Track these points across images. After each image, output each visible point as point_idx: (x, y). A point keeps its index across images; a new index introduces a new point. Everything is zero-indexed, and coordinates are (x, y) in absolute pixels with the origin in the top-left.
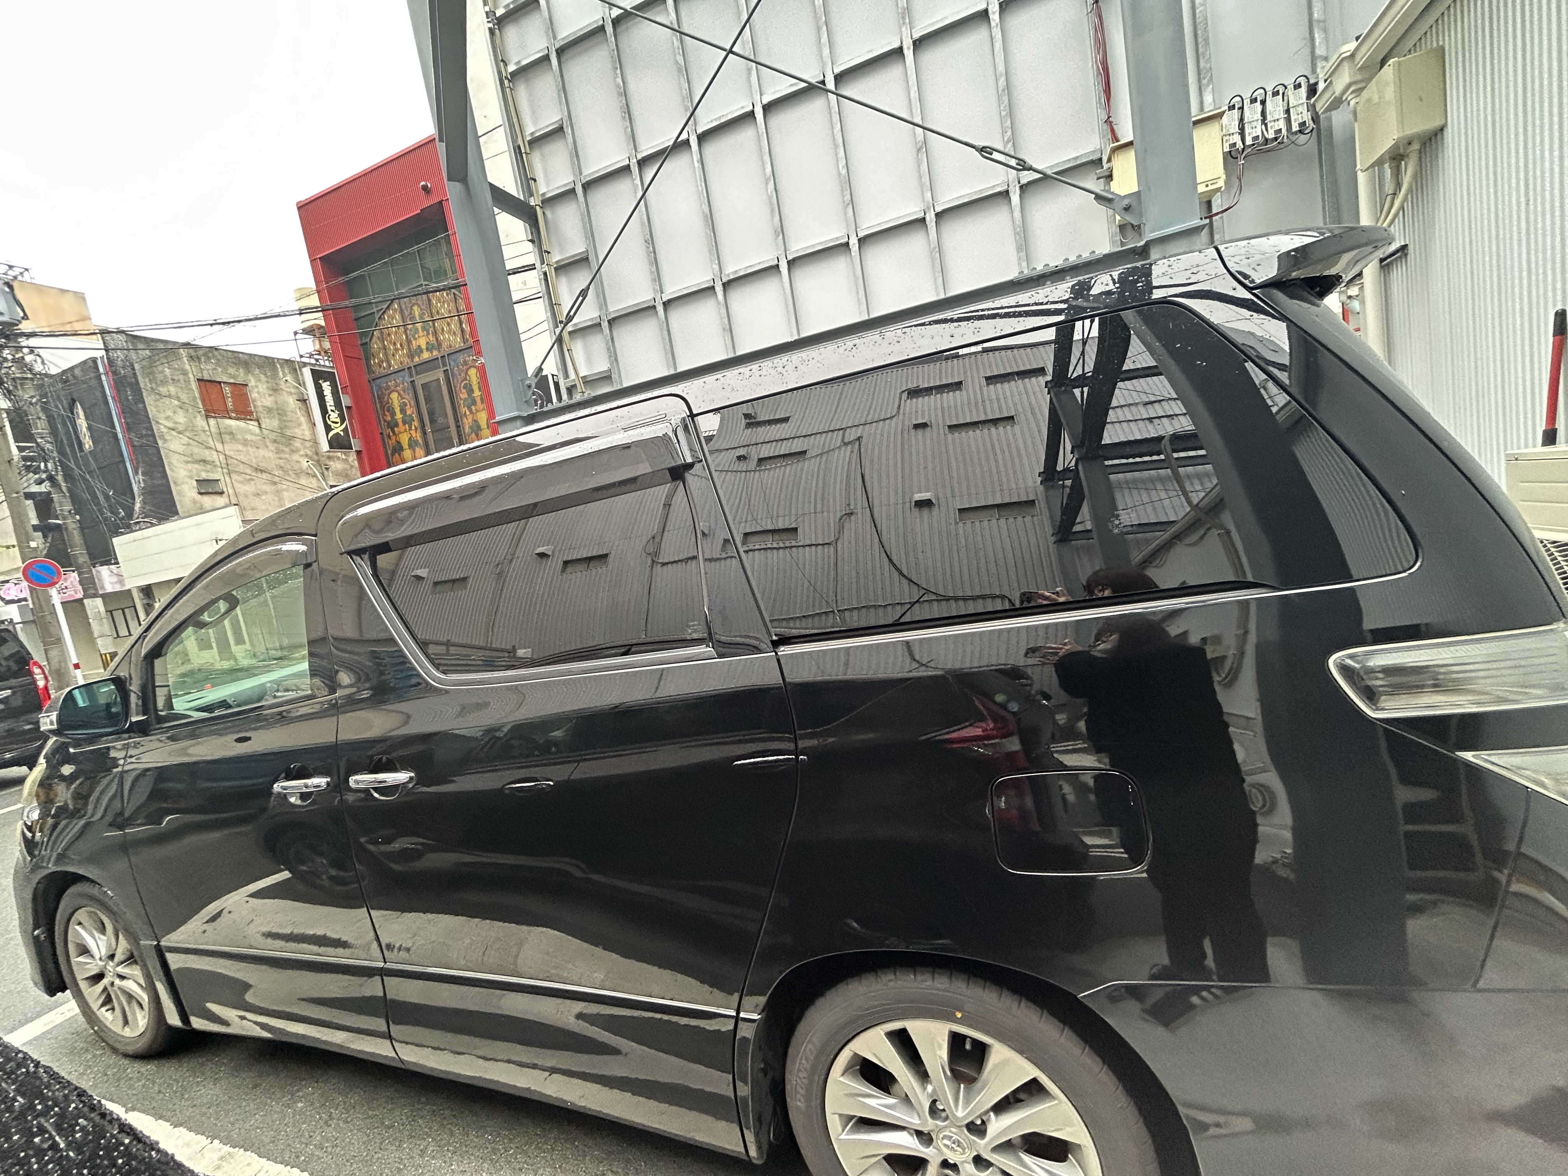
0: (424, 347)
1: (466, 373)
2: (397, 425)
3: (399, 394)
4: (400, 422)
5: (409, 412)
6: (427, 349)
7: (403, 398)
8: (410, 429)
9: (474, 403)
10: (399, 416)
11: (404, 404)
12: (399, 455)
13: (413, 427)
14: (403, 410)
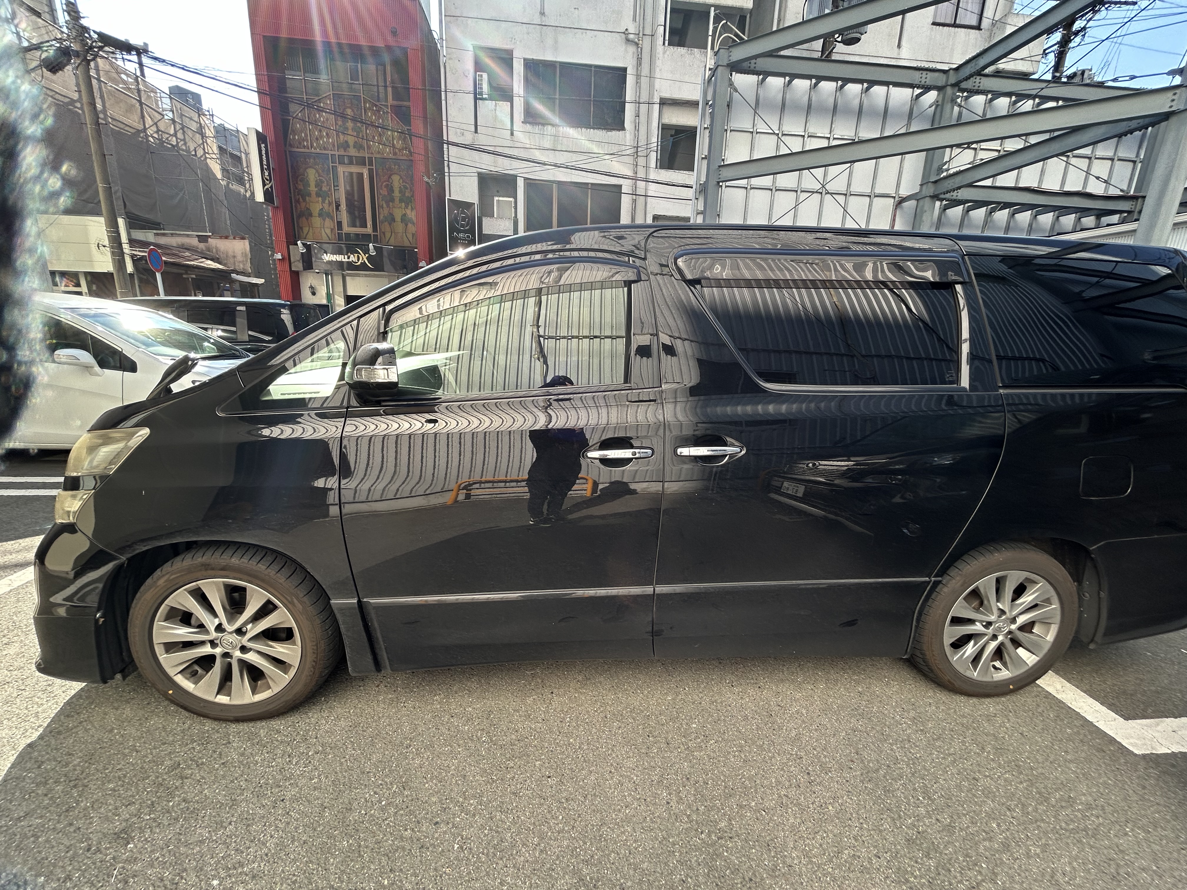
0: (351, 144)
1: (390, 177)
2: (309, 194)
3: (317, 171)
4: (313, 194)
5: (324, 189)
6: (354, 147)
7: (319, 176)
8: (323, 202)
9: (392, 200)
10: (313, 188)
11: (322, 182)
12: (307, 219)
13: (327, 201)
14: (318, 185)
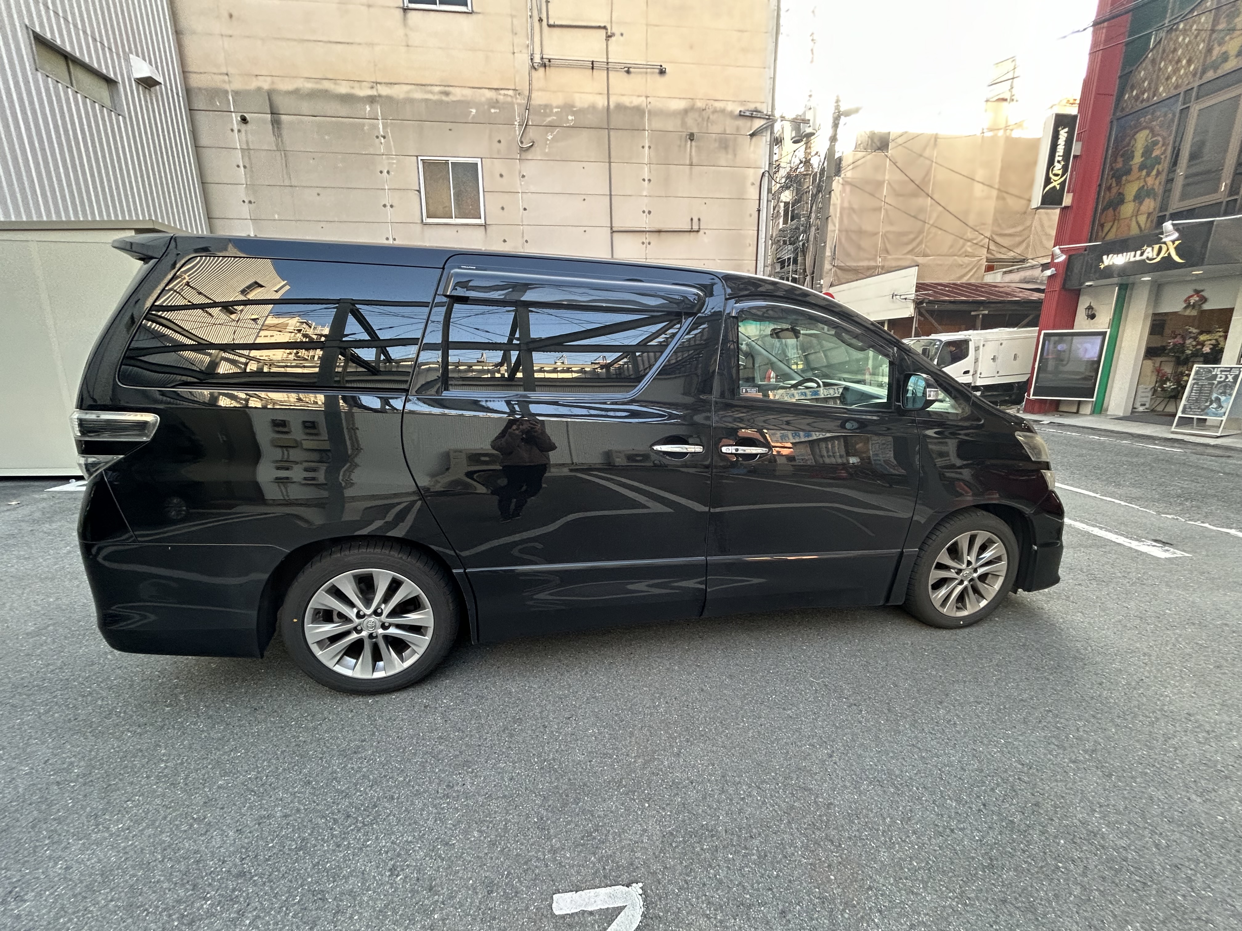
2: (1128, 172)
3: (1152, 130)
4: (1135, 168)
5: (1156, 153)
7: (1154, 136)
8: (1148, 174)
10: (1138, 159)
11: (1155, 143)
12: (1114, 210)
13: (1154, 172)
14: (1147, 152)
